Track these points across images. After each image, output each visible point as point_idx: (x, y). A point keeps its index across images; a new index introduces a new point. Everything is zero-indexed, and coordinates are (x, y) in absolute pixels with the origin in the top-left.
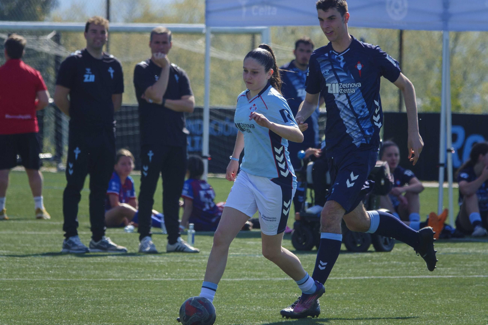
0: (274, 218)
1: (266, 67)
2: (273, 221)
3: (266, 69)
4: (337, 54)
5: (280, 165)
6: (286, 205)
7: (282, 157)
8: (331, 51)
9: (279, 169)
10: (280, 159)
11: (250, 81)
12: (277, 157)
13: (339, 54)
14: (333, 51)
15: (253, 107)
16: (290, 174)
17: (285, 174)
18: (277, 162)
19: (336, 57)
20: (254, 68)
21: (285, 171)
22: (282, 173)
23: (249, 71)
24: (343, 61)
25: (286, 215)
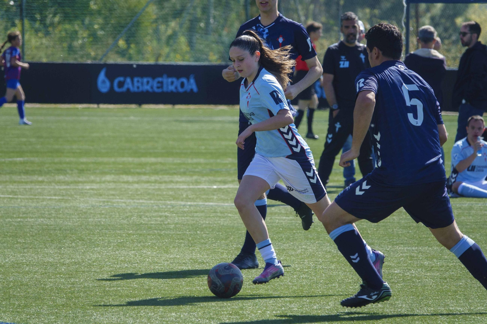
0: (305, 190)
1: (250, 51)
2: (305, 192)
3: (251, 53)
4: (263, 27)
5: (290, 142)
6: (310, 174)
7: (290, 134)
8: (257, 25)
9: (291, 146)
10: (289, 137)
11: (240, 69)
12: (286, 136)
13: (265, 27)
14: (260, 25)
15: (248, 96)
16: (302, 148)
17: (297, 150)
18: (286, 140)
19: (262, 29)
20: (238, 55)
21: (296, 147)
22: (295, 149)
23: (236, 60)
24: (267, 33)
25: (315, 182)
